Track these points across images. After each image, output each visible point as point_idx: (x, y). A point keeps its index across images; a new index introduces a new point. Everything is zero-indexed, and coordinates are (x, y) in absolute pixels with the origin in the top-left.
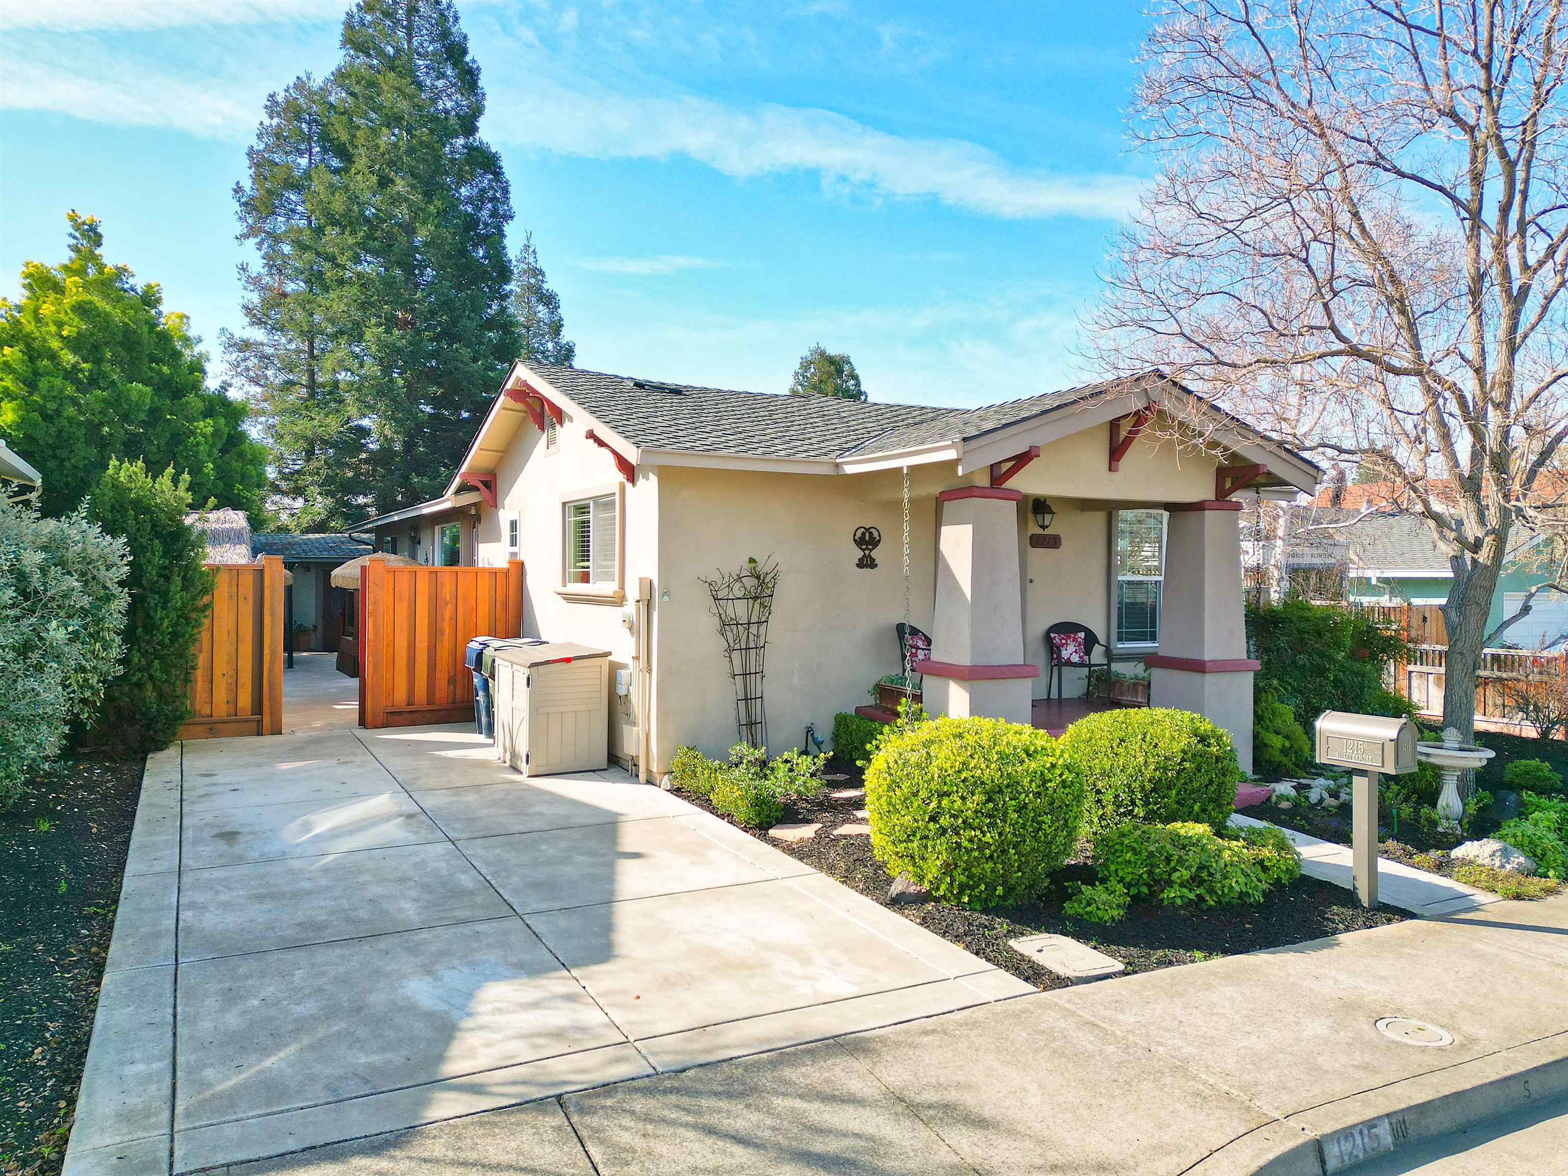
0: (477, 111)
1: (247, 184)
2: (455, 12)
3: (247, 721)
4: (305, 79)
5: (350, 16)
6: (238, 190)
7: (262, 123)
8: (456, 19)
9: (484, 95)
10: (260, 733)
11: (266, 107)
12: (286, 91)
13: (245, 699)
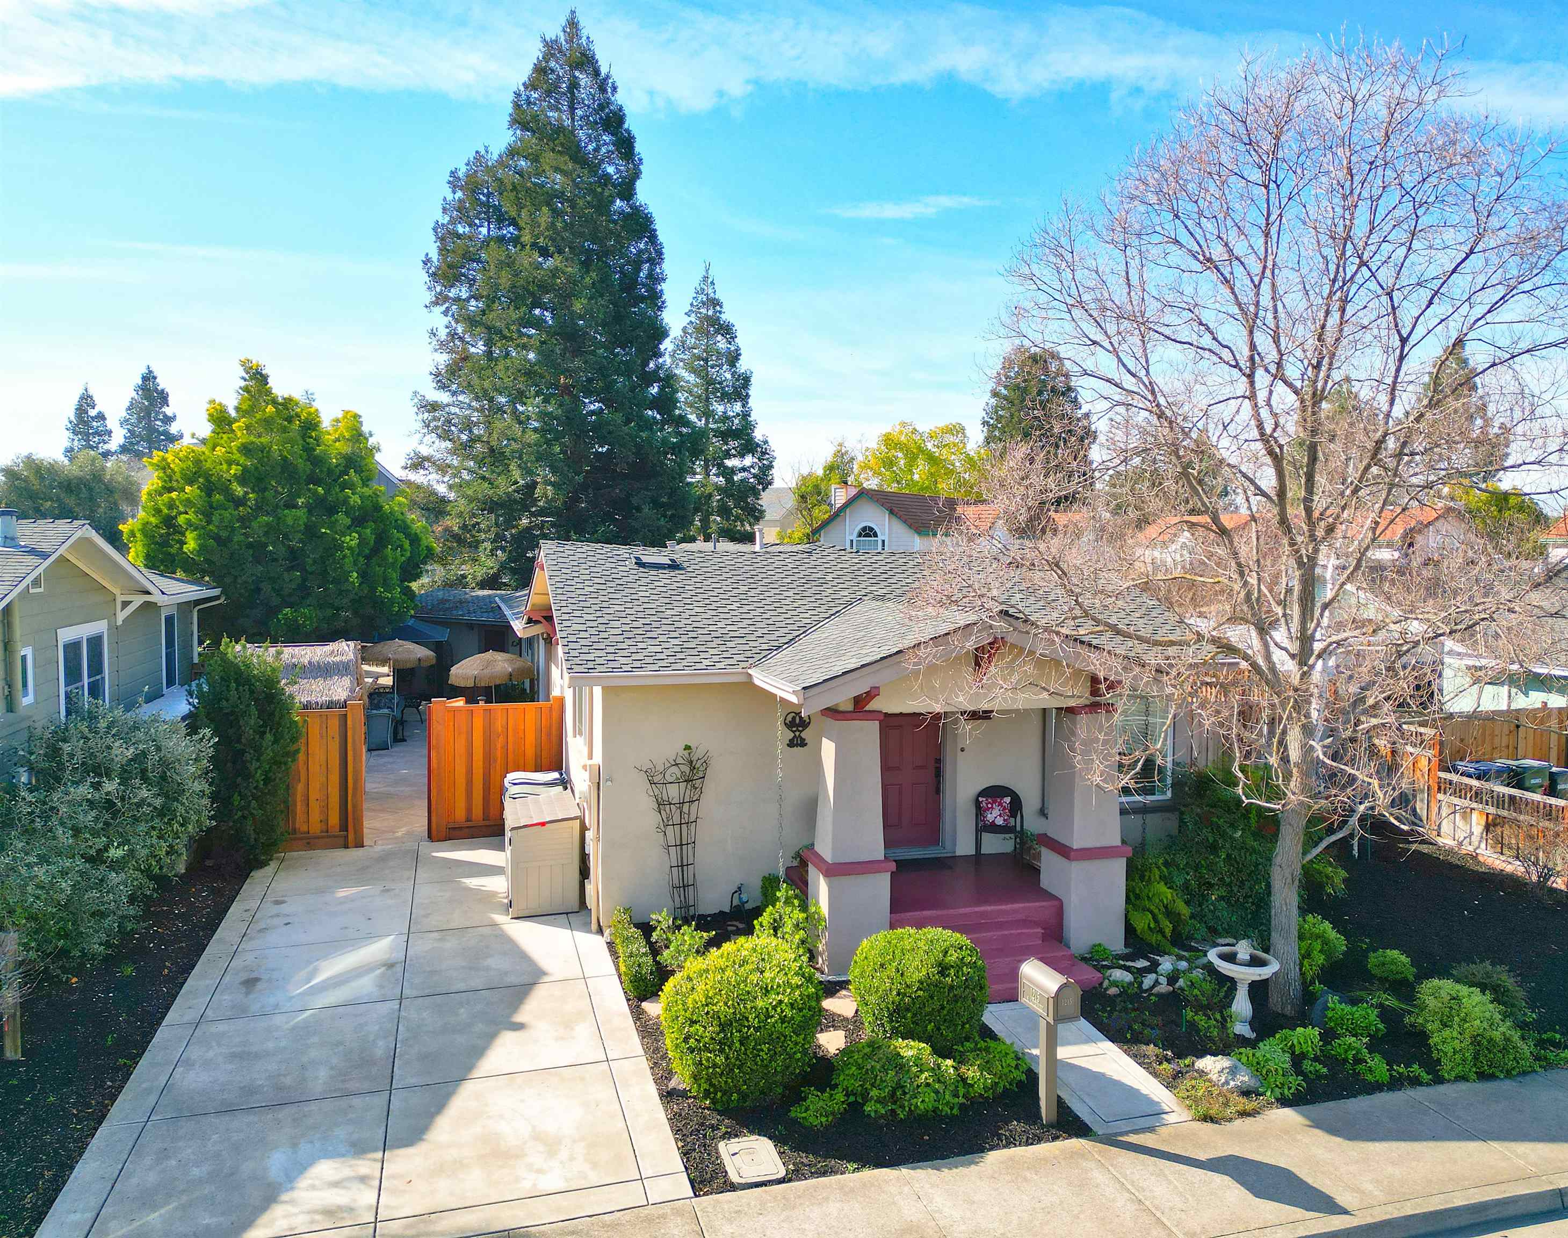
0: (636, 175)
1: (434, 256)
2: (613, 84)
3: (335, 837)
4: (483, 152)
5: (517, 95)
6: (427, 261)
7: (445, 199)
8: (615, 89)
9: (640, 160)
10: (346, 847)
11: (449, 182)
12: (467, 164)
13: (334, 819)
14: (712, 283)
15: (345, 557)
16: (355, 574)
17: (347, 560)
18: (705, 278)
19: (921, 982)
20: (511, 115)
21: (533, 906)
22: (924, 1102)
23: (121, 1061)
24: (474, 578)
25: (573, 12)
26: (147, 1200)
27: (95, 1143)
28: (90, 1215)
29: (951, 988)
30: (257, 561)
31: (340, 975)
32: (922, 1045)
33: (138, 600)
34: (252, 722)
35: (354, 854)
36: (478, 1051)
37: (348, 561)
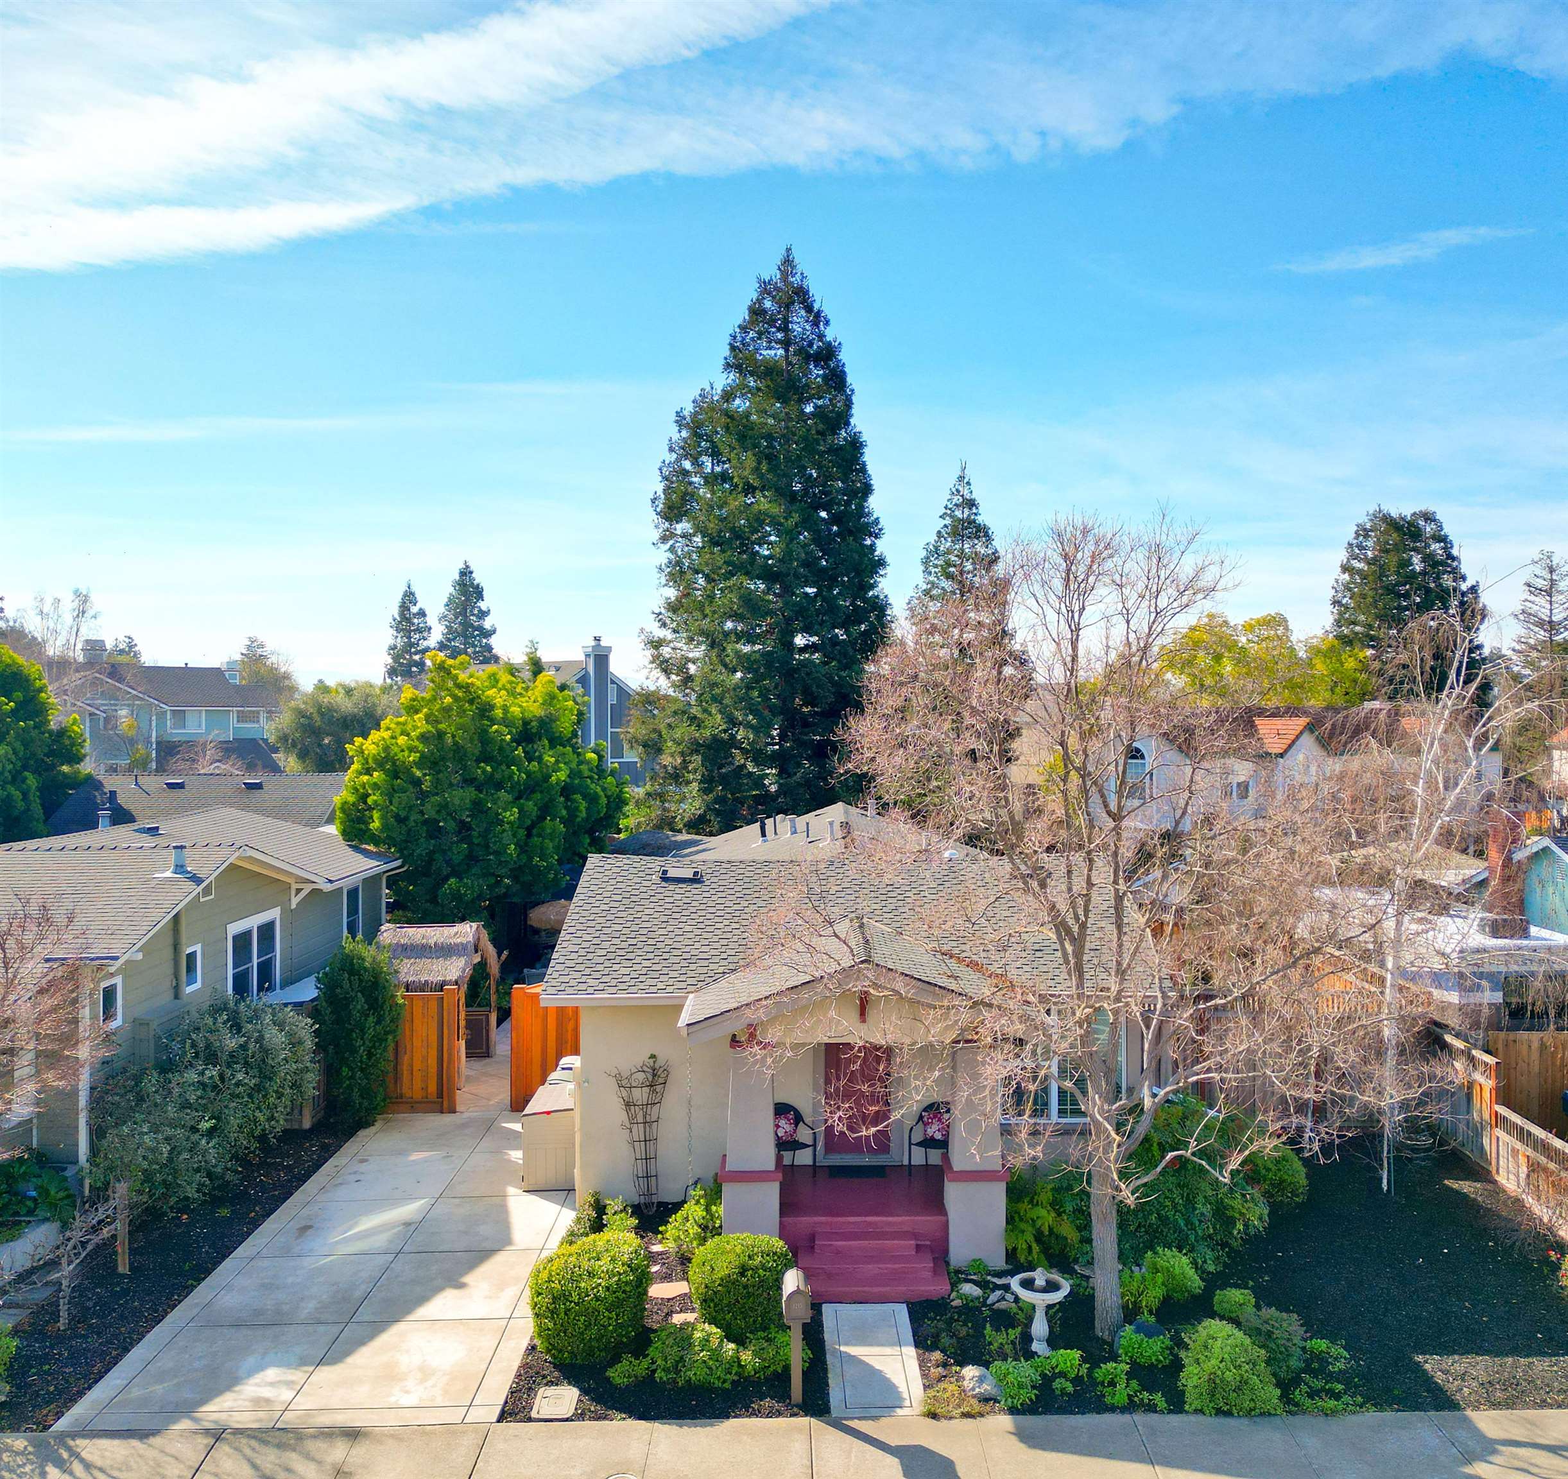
1: (661, 495)
2: (826, 317)
3: (433, 1103)
5: (733, 337)
6: (654, 500)
7: (671, 438)
10: (442, 1111)
11: (676, 422)
12: (693, 403)
13: (433, 1087)
14: (968, 483)
15: (504, 831)
16: (513, 846)
17: (505, 834)
18: (961, 478)
19: (722, 1279)
20: (726, 358)
21: (541, 1181)
22: (696, 1374)
23: (190, 1282)
24: (682, 819)
25: (789, 250)
26: (161, 1377)
27: (149, 1337)
28: (125, 1382)
29: (745, 1287)
30: (430, 836)
31: (373, 1228)
32: (714, 1329)
33: (308, 889)
34: (359, 1007)
35: (447, 1119)
36: (422, 1300)
37: (507, 837)
